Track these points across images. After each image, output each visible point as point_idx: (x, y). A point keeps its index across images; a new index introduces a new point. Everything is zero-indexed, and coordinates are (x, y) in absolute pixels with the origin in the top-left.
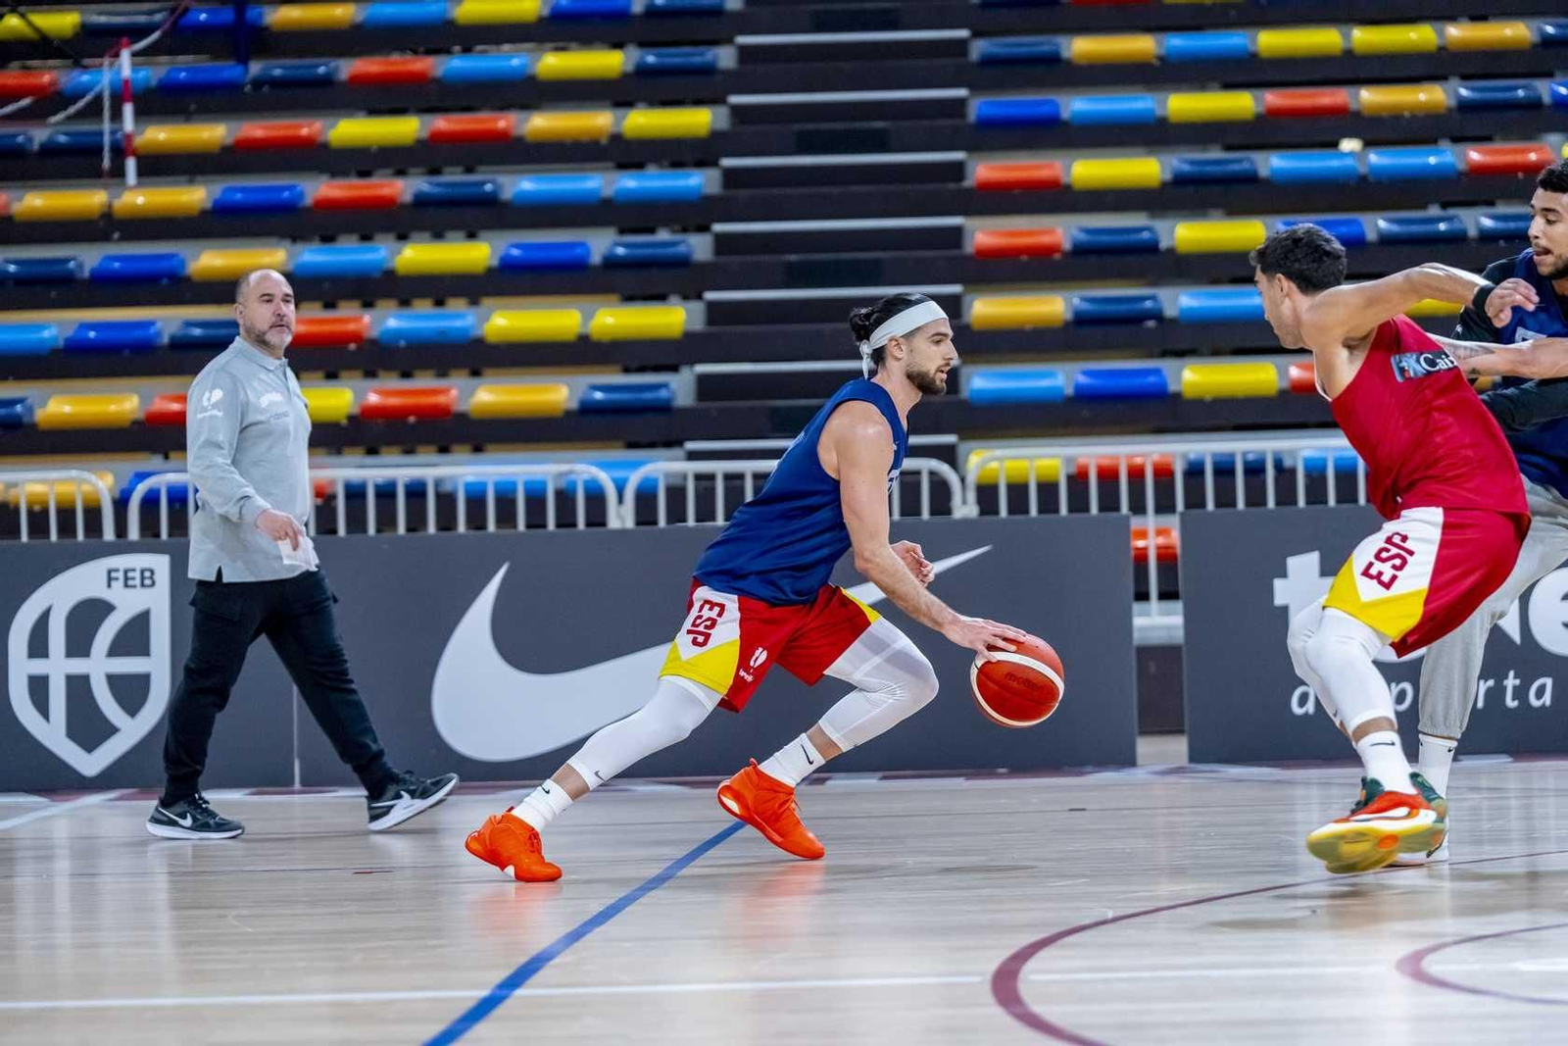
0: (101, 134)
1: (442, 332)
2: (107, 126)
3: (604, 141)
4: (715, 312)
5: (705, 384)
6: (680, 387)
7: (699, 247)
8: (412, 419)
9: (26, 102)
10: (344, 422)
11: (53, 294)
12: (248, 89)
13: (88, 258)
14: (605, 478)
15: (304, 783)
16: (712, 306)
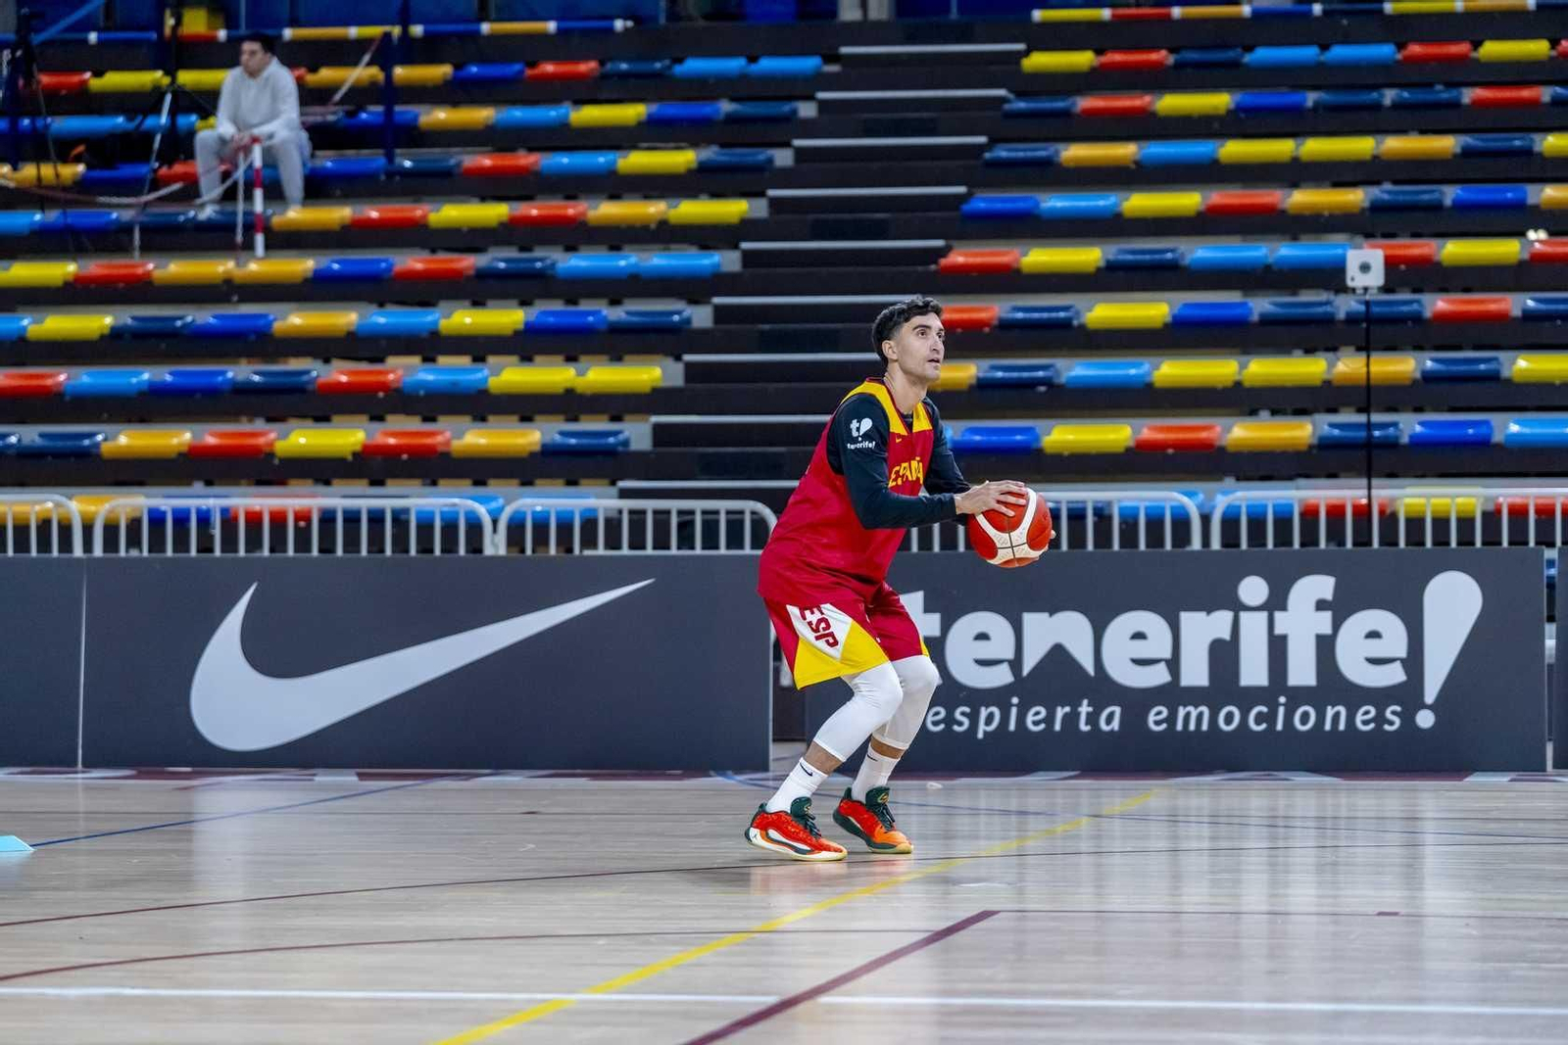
0: (234, 214)
1: (455, 384)
2: (241, 207)
3: (653, 226)
4: (691, 370)
5: (660, 433)
6: (637, 434)
7: (701, 317)
8: (405, 457)
9: (176, 187)
10: (350, 458)
11: (163, 346)
12: (383, 177)
13: (202, 316)
14: (482, 510)
15: (85, 765)
16: (689, 366)
